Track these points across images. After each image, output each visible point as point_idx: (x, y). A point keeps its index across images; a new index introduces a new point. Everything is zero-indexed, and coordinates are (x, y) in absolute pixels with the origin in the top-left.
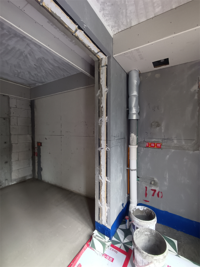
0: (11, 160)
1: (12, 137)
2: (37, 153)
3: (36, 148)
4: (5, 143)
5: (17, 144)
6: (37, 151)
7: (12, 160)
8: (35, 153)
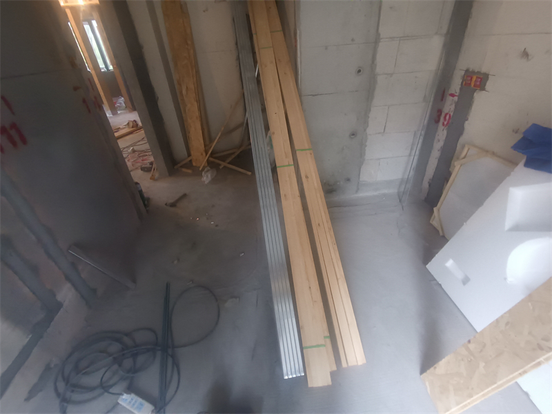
0: (365, 130)
1: (383, 48)
2: (448, 117)
3: (452, 95)
4: (359, 71)
5: (391, 75)
6: (453, 107)
7: (369, 131)
8: (439, 116)
